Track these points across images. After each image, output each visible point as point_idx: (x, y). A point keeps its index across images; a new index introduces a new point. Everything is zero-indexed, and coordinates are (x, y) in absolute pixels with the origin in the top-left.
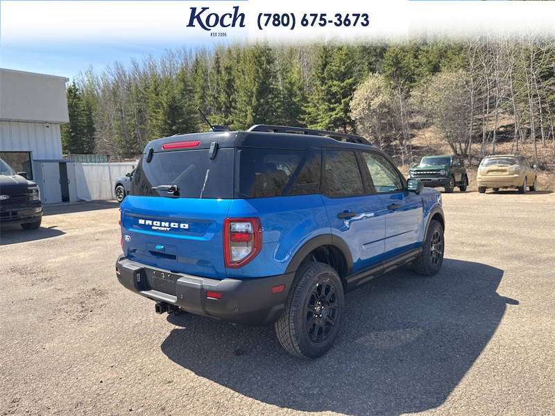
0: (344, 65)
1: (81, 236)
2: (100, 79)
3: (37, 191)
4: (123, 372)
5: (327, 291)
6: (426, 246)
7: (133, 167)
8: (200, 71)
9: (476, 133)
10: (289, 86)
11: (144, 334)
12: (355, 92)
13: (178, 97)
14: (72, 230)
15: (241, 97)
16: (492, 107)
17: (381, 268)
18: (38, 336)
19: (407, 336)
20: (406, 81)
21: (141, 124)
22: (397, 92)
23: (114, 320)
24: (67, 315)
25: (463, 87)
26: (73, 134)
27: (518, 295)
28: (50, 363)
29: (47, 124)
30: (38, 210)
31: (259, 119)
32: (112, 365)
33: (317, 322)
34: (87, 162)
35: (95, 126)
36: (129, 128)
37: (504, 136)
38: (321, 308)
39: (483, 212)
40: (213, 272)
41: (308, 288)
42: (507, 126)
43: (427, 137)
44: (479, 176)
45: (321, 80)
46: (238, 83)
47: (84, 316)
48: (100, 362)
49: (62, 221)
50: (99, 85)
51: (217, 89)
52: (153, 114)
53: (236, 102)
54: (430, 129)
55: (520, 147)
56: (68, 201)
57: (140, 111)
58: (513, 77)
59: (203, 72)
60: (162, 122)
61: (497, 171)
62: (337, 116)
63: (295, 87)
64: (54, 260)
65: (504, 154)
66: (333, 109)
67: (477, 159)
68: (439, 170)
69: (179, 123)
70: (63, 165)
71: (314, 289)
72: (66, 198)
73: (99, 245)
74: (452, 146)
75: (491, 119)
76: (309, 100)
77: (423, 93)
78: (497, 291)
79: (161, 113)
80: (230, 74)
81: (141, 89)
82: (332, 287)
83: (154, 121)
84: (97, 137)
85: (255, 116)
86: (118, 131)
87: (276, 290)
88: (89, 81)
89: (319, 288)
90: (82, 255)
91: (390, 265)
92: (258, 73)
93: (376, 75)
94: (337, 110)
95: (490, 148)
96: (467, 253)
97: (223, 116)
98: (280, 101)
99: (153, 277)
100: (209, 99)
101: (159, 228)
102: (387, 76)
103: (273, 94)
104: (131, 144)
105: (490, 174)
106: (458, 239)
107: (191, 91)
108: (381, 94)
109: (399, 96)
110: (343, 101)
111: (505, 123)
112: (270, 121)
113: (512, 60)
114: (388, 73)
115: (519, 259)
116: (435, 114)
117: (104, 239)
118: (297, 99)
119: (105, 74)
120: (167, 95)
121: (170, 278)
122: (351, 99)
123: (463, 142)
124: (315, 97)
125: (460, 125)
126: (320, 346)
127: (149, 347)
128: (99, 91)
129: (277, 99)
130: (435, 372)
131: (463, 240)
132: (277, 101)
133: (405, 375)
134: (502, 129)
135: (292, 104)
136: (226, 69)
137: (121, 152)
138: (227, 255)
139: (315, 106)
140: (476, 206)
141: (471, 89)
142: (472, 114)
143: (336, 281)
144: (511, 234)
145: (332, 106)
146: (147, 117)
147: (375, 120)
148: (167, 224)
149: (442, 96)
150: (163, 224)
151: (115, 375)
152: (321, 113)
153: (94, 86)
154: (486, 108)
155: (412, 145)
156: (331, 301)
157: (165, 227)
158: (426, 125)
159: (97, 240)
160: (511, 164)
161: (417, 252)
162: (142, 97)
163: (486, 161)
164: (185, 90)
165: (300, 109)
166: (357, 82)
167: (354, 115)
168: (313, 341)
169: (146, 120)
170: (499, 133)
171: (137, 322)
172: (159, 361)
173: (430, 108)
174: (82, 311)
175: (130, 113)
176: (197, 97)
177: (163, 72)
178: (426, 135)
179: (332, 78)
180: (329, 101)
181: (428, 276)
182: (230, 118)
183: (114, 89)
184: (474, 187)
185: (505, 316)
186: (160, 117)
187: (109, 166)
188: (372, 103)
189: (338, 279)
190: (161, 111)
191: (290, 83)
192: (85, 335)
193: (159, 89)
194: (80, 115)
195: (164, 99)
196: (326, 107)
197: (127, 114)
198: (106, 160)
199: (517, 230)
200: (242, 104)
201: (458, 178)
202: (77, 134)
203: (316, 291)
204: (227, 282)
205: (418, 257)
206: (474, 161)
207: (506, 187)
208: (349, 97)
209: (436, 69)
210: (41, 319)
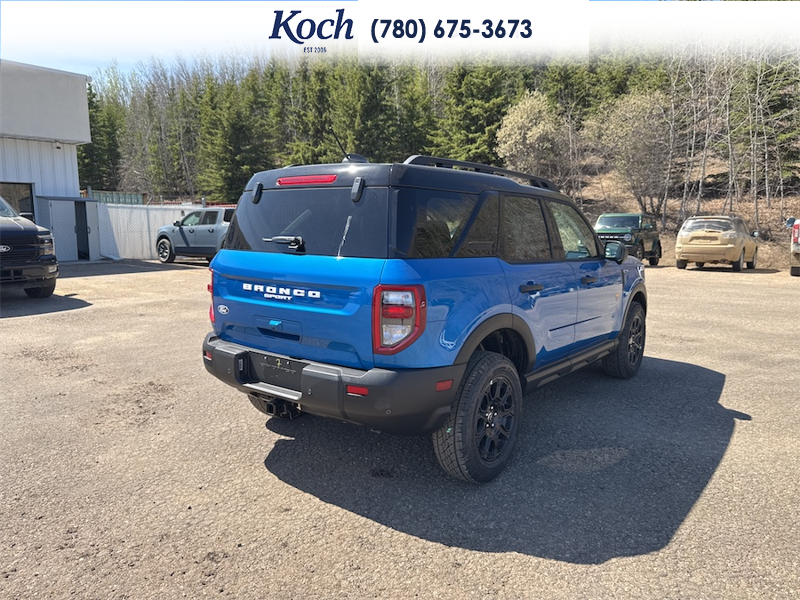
0: (490, 76)
1: (115, 309)
2: (127, 80)
3: (51, 241)
4: (217, 496)
5: (503, 392)
6: (624, 337)
7: (183, 212)
8: (278, 76)
9: (675, 183)
10: (409, 104)
11: (238, 445)
12: (504, 118)
13: (245, 112)
14: (102, 301)
15: (337, 117)
16: (699, 147)
17: (568, 364)
18: (84, 444)
19: (605, 457)
20: (578, 104)
21: (188, 150)
22: (565, 119)
23: (190, 426)
24: (120, 418)
25: (660, 116)
26: (87, 161)
27: (749, 407)
28: (110, 482)
29: (58, 144)
30: (52, 269)
31: (363, 151)
32: (200, 486)
33: (488, 434)
34: (113, 202)
35: (119, 150)
36: (172, 154)
37: (714, 189)
38: (493, 416)
39: (687, 295)
40: (355, 360)
41: (481, 386)
42: (718, 175)
43: (603, 187)
44: (678, 245)
45: (456, 97)
46: (334, 94)
47: (146, 420)
48: (181, 482)
49: (84, 287)
50: (125, 89)
51: (303, 103)
52: (208, 136)
53: (331, 123)
54: (608, 175)
55: (736, 206)
56: (88, 259)
57: (188, 131)
58: (731, 106)
59: (283, 78)
60: (221, 148)
61: (705, 238)
62: (479, 151)
63: (418, 106)
64: (83, 341)
65: (713, 214)
66: (473, 141)
67: (674, 220)
68: (623, 234)
69: (246, 151)
70: (80, 206)
71: (487, 388)
72: (84, 254)
73: (145, 323)
74: (640, 200)
75: (695, 164)
76: (438, 125)
77: (602, 123)
78: (720, 402)
79: (219, 135)
80: (322, 81)
81: (191, 98)
82: (509, 386)
83: (209, 146)
84: (124, 166)
85: (359, 145)
86: (155, 159)
87: (442, 386)
88: (111, 83)
89: (493, 387)
90: (124, 336)
91: (578, 361)
92: (364, 82)
93: (535, 93)
94: (479, 141)
95: (693, 205)
96: (672, 349)
97: (311, 143)
98: (395, 125)
99: (262, 364)
100: (291, 117)
101: (276, 297)
102: (551, 96)
103: (386, 114)
104: (174, 179)
105: (695, 242)
106: (657, 331)
107: (263, 104)
108: (543, 122)
109: (568, 126)
110: (487, 129)
111: (716, 171)
112: (380, 154)
113: (731, 82)
114: (552, 92)
115: (745, 360)
116: (619, 153)
117: (151, 315)
118: (421, 123)
119: (135, 74)
120: (229, 108)
121: (290, 367)
122: (499, 127)
123: (655, 195)
124: (445, 122)
125: (652, 172)
126: (492, 466)
127: (248, 464)
128: (125, 98)
129: (390, 122)
130: (650, 504)
131: (665, 332)
132: (392, 125)
133: (610, 507)
134: (710, 180)
135: (413, 131)
136: (318, 74)
137: (159, 190)
138: (376, 336)
139: (446, 135)
140: (675, 287)
141: (671, 120)
142: (670, 156)
143: (514, 378)
144: (729, 326)
145: (471, 136)
146: (198, 139)
147: (531, 159)
148: (288, 291)
149: (628, 128)
150: (282, 290)
151: (207, 500)
152: (455, 145)
153: (119, 91)
154: (690, 149)
155: (583, 198)
156: (507, 407)
157: (284, 294)
158: (603, 169)
159: (141, 315)
160: (725, 230)
161: (612, 344)
162: (191, 111)
163: (689, 223)
164: (255, 102)
165: (425, 137)
166: (508, 103)
167: (502, 151)
168: (483, 459)
169: (196, 144)
170: (706, 185)
171: (224, 429)
172: (266, 482)
173: (611, 145)
174: (141, 413)
175: (173, 133)
176: (272, 113)
177: (223, 75)
178: (604, 184)
179: (473, 95)
180: (467, 128)
181: (622, 378)
182: (322, 147)
183: (149, 97)
184: (669, 260)
185: (735, 435)
186: (218, 140)
187: (147, 210)
188: (530, 134)
189: (517, 376)
190: (220, 133)
191: (411, 99)
192: (153, 446)
193: (216, 100)
194: (98, 133)
195: (225, 116)
196: (463, 137)
197: (168, 134)
198: (141, 201)
199: (737, 321)
200: (340, 127)
201: (648, 246)
202: (93, 161)
203: (489, 391)
204: (374, 374)
205: (613, 352)
206: (670, 225)
207: (716, 262)
208: (497, 124)
209: (620, 89)
210: (83, 422)
